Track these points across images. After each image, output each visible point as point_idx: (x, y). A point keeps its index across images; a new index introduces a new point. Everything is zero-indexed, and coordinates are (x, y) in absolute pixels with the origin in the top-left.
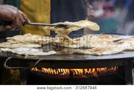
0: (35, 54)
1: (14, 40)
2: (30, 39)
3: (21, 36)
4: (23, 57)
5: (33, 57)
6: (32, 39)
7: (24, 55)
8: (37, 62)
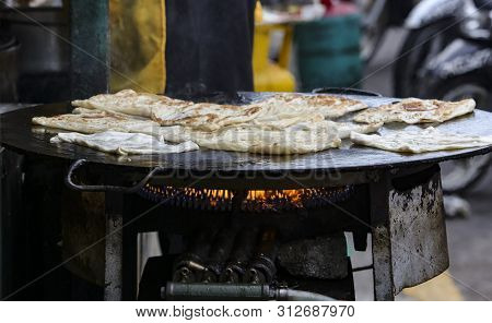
0: (144, 151)
1: (92, 108)
2: (134, 106)
3: (109, 96)
4: (113, 158)
5: (138, 158)
6: (138, 105)
7: (115, 154)
8: (150, 175)
